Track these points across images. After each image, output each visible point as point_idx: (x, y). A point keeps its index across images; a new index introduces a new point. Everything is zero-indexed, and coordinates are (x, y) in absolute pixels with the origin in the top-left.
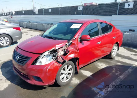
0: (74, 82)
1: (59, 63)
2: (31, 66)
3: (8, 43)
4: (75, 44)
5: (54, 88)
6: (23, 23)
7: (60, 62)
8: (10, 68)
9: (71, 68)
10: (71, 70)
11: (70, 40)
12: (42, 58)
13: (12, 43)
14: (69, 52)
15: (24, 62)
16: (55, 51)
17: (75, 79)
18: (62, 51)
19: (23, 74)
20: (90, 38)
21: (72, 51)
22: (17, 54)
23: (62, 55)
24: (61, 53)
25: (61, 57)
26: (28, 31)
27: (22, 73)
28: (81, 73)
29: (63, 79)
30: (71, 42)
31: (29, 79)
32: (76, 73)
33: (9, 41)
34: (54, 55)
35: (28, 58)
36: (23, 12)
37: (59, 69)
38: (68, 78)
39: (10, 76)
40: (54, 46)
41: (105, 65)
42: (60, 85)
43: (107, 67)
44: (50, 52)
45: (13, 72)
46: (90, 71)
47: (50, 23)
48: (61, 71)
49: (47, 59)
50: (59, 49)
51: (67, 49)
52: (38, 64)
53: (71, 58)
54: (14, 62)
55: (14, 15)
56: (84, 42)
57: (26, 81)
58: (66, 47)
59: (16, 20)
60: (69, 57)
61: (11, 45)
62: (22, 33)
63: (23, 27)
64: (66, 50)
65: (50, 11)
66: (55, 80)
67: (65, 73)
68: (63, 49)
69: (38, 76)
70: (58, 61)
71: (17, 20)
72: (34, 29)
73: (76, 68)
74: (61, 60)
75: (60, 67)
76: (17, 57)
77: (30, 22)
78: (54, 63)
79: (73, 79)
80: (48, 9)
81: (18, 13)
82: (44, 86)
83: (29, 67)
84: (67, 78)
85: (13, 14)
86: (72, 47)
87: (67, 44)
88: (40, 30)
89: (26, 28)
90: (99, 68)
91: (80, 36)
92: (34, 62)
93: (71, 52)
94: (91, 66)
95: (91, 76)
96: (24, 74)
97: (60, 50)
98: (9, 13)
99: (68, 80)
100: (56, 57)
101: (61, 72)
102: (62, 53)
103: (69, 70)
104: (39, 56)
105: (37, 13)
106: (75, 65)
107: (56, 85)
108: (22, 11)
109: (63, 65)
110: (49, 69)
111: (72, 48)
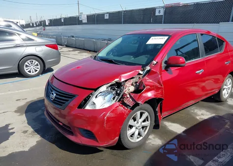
0: (152, 143)
1: (127, 107)
2: (76, 111)
3: (38, 70)
4: (156, 73)
5: (115, 152)
6: (61, 39)
7: (128, 105)
8: (40, 112)
9: (147, 117)
10: (148, 121)
11: (147, 65)
12: (96, 97)
13: (45, 70)
14: (144, 87)
15: (64, 103)
16: (119, 85)
17: (154, 138)
18: (132, 85)
19: (61, 124)
20: (184, 63)
21: (151, 86)
22: (53, 88)
23: (131, 93)
24: (129, 88)
25: (131, 97)
26: (70, 51)
27: (59, 121)
28: (165, 127)
29: (132, 136)
30: (148, 68)
31: (72, 133)
32: (156, 126)
33: (39, 67)
34: (116, 92)
35: (71, 96)
36: (63, 21)
37: (125, 118)
38: (141, 136)
39: (40, 126)
40: (118, 75)
41: (208, 113)
42: (126, 146)
43: (214, 117)
44: (111, 86)
45: (44, 120)
46: (182, 124)
47: (107, 38)
48: (128, 121)
49: (105, 99)
50: (126, 81)
51: (141, 82)
52: (88, 107)
53: (150, 98)
54: (46, 102)
55: (47, 26)
56: (173, 69)
57: (67, 136)
58: (139, 78)
59: (51, 34)
60: (145, 97)
61: (42, 74)
62: (60, 54)
63: (61, 45)
64: (139, 84)
65: (107, 17)
66: (117, 138)
67: (137, 125)
68: (133, 81)
69: (89, 128)
70: (124, 104)
71: (53, 34)
72: (80, 49)
73: (156, 117)
74: (129, 101)
75: (127, 114)
76: (52, 94)
77: (73, 37)
78: (118, 107)
79: (150, 137)
80: (103, 15)
81: (55, 23)
82: (98, 148)
83: (73, 113)
84: (139, 134)
85: (47, 24)
86: (150, 79)
87: (141, 72)
88: (90, 51)
89: (67, 46)
90: (198, 118)
91: (166, 59)
92: (82, 103)
93: (149, 87)
94: (182, 115)
95: (184, 132)
96: (63, 124)
97: (128, 84)
98: (40, 22)
99: (141, 138)
100: (121, 96)
101: (129, 124)
102: (132, 89)
103: (144, 121)
104: (91, 94)
105: (85, 21)
106: (155, 112)
107: (120, 146)
108: (61, 19)
109: (132, 111)
110: (108, 118)
111: (151, 81)
